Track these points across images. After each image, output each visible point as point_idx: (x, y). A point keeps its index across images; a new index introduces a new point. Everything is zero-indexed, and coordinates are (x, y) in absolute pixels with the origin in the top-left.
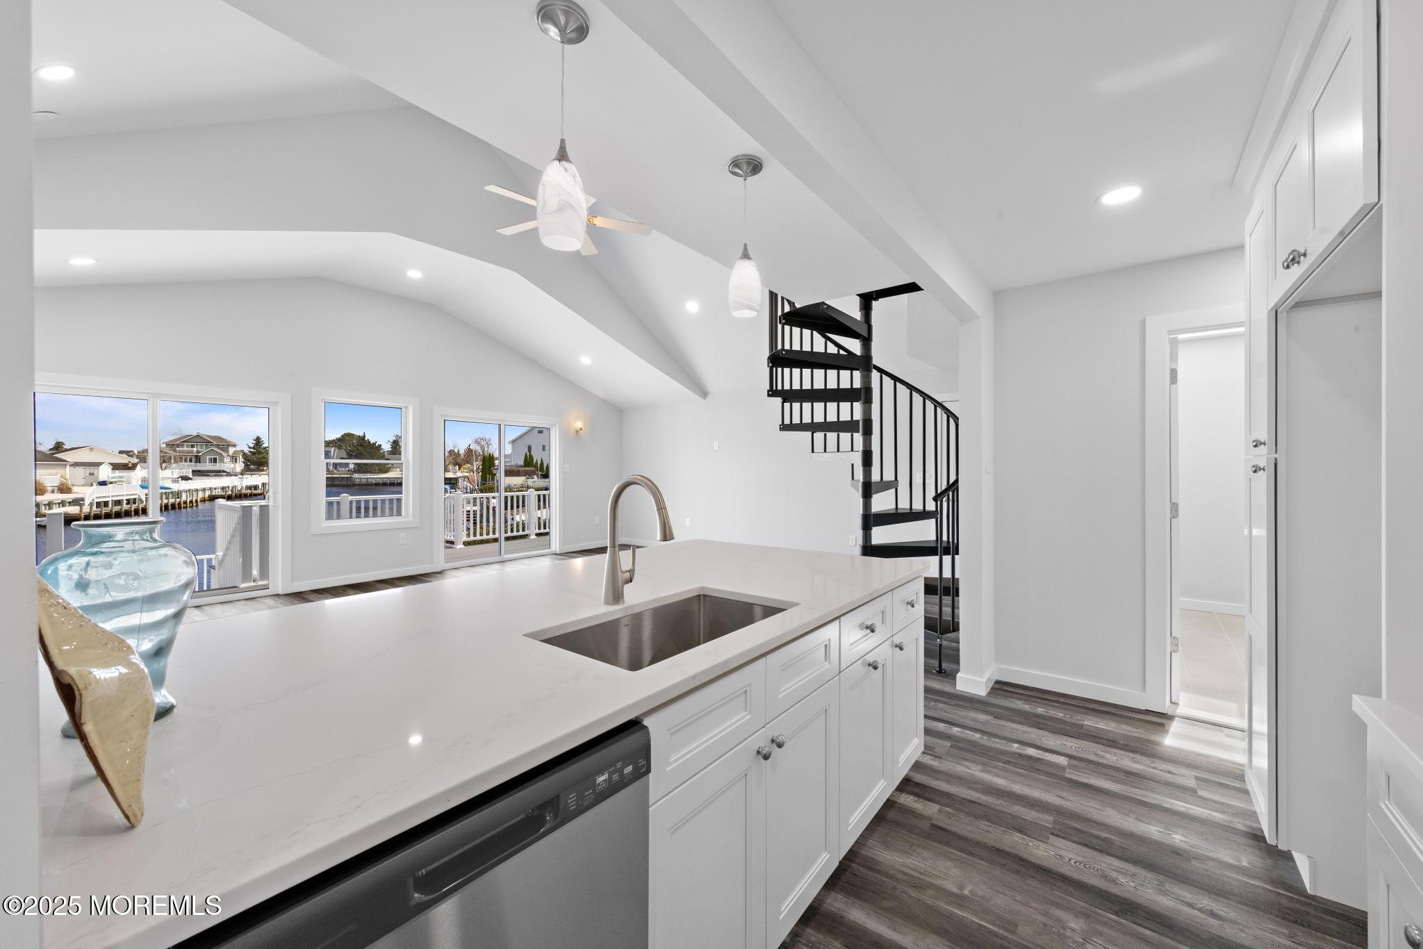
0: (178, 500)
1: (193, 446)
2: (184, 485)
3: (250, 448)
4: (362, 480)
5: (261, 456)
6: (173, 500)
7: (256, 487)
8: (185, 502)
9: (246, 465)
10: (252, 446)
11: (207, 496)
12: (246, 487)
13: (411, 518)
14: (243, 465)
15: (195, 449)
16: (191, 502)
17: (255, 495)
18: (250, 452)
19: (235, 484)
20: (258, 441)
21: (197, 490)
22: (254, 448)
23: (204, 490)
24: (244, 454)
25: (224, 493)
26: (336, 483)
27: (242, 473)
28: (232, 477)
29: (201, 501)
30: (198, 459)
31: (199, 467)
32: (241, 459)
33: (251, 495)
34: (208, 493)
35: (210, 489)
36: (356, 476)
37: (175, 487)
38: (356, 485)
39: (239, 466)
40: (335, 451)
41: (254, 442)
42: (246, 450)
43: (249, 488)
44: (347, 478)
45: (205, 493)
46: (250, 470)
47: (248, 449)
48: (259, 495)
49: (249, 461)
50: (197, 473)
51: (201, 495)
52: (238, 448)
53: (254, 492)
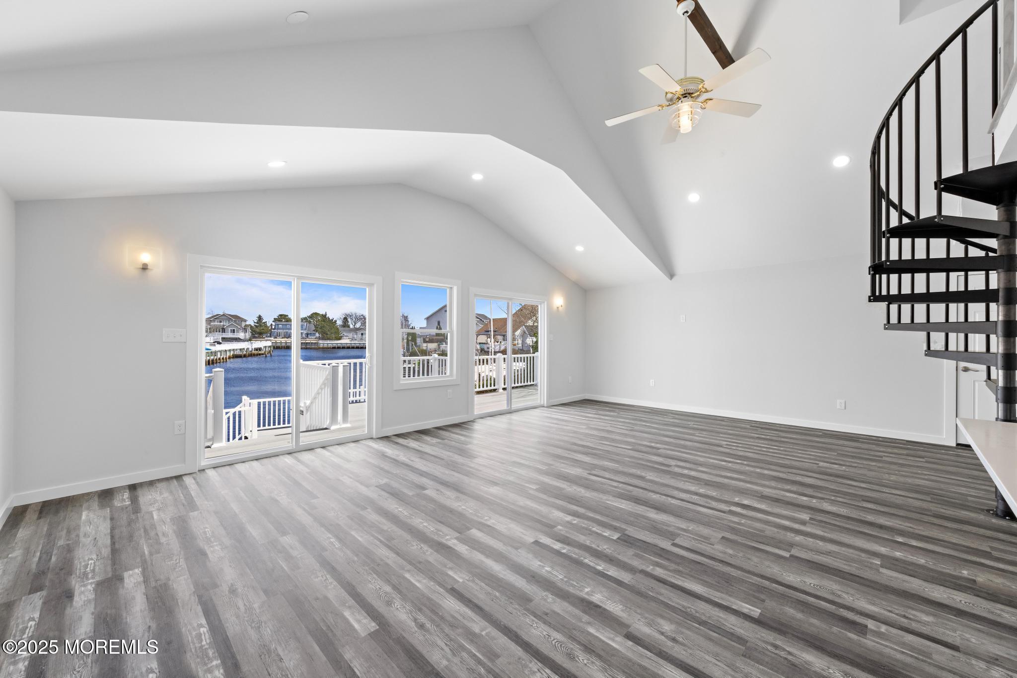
0: (216, 357)
1: (221, 322)
2: (218, 348)
3: (255, 323)
4: (325, 345)
5: (262, 328)
6: (212, 357)
7: (260, 349)
8: (219, 359)
9: (253, 334)
10: (256, 321)
11: (231, 355)
12: (255, 348)
13: (455, 378)
14: (250, 334)
15: (222, 324)
16: (223, 358)
17: (260, 354)
18: (255, 325)
19: (248, 347)
20: (260, 318)
21: (226, 351)
22: (257, 323)
23: (230, 351)
24: (251, 327)
25: (242, 353)
26: (308, 346)
27: (250, 340)
28: (245, 342)
29: (228, 358)
30: (224, 330)
31: (225, 335)
32: (249, 330)
33: (257, 355)
34: (232, 353)
35: (233, 350)
36: (321, 342)
37: (213, 349)
38: (321, 348)
39: (248, 335)
40: (307, 325)
41: (257, 319)
42: (253, 324)
43: (256, 349)
44: (315, 343)
45: (230, 353)
46: (255, 337)
47: (253, 323)
48: (262, 354)
49: (255, 331)
50: (225, 340)
51: (228, 354)
52: (248, 323)
53: (260, 352)
